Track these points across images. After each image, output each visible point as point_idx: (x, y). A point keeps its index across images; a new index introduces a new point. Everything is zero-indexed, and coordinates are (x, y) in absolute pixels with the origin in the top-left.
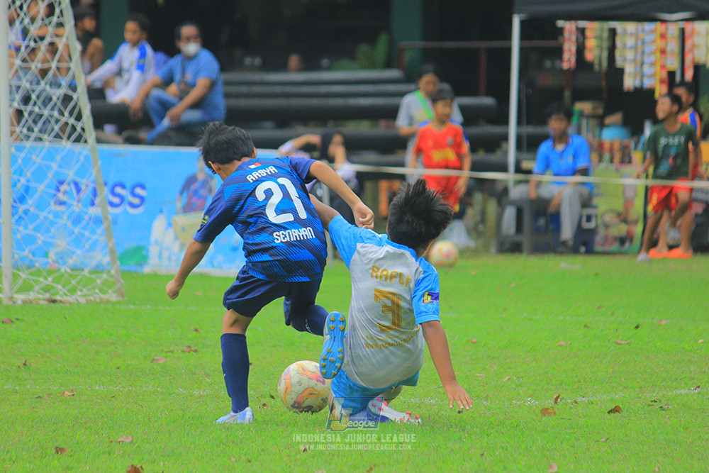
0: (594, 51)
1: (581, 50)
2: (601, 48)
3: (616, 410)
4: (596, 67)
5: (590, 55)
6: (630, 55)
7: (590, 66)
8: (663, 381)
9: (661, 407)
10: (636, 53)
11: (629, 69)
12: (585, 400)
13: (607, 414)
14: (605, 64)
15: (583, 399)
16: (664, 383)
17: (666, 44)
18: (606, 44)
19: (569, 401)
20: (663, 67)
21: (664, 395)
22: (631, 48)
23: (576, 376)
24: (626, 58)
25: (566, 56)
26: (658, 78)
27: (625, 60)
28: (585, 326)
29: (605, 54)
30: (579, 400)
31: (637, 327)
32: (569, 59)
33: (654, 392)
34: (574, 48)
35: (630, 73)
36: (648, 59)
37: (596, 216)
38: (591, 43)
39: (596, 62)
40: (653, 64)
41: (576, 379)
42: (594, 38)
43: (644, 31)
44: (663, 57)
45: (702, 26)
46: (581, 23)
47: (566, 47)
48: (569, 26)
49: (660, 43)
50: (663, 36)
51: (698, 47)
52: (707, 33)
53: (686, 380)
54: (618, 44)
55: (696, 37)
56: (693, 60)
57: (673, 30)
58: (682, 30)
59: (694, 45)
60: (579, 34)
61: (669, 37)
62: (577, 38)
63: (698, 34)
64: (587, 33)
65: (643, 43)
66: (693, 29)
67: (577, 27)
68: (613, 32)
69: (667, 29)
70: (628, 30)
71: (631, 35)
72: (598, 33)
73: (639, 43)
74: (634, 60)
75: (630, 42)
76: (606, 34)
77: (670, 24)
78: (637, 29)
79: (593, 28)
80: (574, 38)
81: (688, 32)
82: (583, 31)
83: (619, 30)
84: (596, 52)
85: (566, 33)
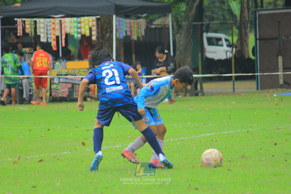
0: (29, 29)
1: (24, 29)
2: (31, 28)
3: (41, 161)
4: (30, 35)
5: (27, 31)
6: (42, 30)
7: (28, 34)
8: (58, 149)
9: (58, 159)
10: (44, 30)
11: (42, 36)
12: (30, 158)
13: (38, 162)
14: (33, 34)
15: (29, 157)
16: (59, 150)
17: (55, 26)
18: (33, 27)
19: (24, 158)
20: (54, 34)
21: (58, 155)
22: (42, 28)
23: (27, 149)
24: (41, 32)
25: (19, 31)
26: (52, 39)
28: (29, 130)
29: (33, 30)
30: (28, 158)
31: (48, 130)
32: (20, 32)
33: (55, 153)
34: (21, 29)
35: (42, 37)
36: (49, 32)
37: (32, 90)
38: (27, 26)
39: (30, 33)
40: (50, 34)
41: (26, 150)
42: (29, 24)
43: (46, 22)
44: (54, 31)
45: (67, 20)
46: (23, 19)
47: (18, 28)
48: (19, 20)
49: (53, 26)
50: (54, 23)
51: (67, 27)
52: (70, 22)
53: (67, 149)
54: (38, 26)
55: (65, 23)
56: (65, 31)
57: (57, 21)
58: (61, 21)
59: (65, 26)
60: (23, 23)
61: (56, 24)
62: (22, 25)
63: (66, 22)
64: (26, 22)
65: (47, 26)
66: (64, 21)
67: (22, 21)
68: (35, 22)
69: (55, 21)
70: (41, 22)
71: (42, 23)
72: (30, 22)
73: (45, 26)
74: (44, 32)
75: (42, 26)
76: (33, 23)
77: (56, 19)
78: (44, 21)
79: (28, 21)
80: (21, 25)
81: (62, 22)
82: (24, 22)
83: (37, 22)
84: (30, 30)
85: (18, 23)
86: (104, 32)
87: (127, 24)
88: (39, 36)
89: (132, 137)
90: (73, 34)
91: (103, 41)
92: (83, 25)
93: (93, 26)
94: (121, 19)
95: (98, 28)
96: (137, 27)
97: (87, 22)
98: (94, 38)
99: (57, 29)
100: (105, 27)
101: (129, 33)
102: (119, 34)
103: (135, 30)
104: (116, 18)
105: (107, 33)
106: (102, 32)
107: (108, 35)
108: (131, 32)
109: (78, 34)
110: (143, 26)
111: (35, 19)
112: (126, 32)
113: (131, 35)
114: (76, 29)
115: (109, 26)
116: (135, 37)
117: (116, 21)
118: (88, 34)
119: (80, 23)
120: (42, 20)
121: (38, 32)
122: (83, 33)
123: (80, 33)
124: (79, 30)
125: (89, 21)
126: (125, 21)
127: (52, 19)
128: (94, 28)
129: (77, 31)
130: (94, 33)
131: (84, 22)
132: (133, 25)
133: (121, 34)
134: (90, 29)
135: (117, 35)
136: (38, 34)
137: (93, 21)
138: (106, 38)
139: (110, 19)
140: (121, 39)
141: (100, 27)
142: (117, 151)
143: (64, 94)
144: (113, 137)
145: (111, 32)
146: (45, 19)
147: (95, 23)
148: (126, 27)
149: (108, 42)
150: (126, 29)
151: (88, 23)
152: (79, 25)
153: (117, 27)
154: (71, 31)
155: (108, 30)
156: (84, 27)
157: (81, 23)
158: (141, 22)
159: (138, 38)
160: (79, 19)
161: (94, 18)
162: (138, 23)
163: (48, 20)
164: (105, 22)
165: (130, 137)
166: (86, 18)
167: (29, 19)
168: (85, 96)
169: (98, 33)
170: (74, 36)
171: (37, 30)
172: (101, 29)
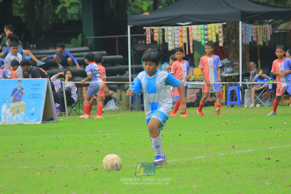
1: (152, 37)
2: (159, 36)
4: (158, 43)
5: (156, 39)
6: (170, 38)
7: (156, 42)
10: (172, 37)
11: (170, 43)
14: (161, 41)
16: (192, 155)
17: (182, 34)
18: (161, 35)
20: (182, 42)
21: (193, 159)
22: (170, 35)
24: (169, 39)
25: (147, 39)
27: (168, 40)
29: (161, 38)
31: (180, 135)
32: (149, 40)
33: (189, 158)
34: (150, 37)
35: (170, 45)
36: (176, 39)
39: (158, 41)
40: (178, 41)
42: (157, 33)
43: (174, 30)
44: (182, 38)
45: (194, 27)
46: (152, 28)
47: (147, 36)
48: (148, 29)
49: (180, 33)
50: (181, 31)
51: (194, 34)
52: (197, 30)
53: (200, 153)
54: (166, 34)
55: (192, 31)
56: (192, 39)
57: (184, 28)
58: (188, 29)
59: (192, 34)
60: (151, 31)
61: (183, 31)
62: (151, 33)
63: (193, 29)
64: (154, 31)
65: (174, 34)
66: (191, 28)
67: (151, 29)
68: (163, 30)
69: (182, 28)
70: (169, 29)
71: (170, 31)
72: (158, 31)
73: (173, 34)
74: (172, 40)
75: (170, 33)
76: (161, 31)
77: (183, 27)
78: (172, 29)
79: (157, 29)
80: (149, 33)
81: (190, 29)
82: (153, 30)
83: (165, 30)
84: (158, 38)
85: (147, 31)
86: (230, 39)
87: (253, 29)
88: (167, 44)
89: (263, 141)
90: (200, 41)
91: (229, 48)
92: (209, 31)
93: (220, 32)
94: (247, 25)
95: (224, 34)
96: (263, 33)
97: (213, 29)
98: (221, 44)
99: (185, 37)
100: (231, 34)
101: (255, 39)
102: (245, 40)
103: (261, 35)
104: (242, 24)
105: (233, 39)
106: (228, 38)
107: (234, 41)
108: (257, 37)
109: (205, 40)
110: (268, 31)
111: (163, 27)
112: (252, 37)
113: (257, 41)
114: (203, 36)
115: (235, 32)
116: (261, 43)
117: (242, 27)
118: (214, 41)
119: (206, 29)
120: (170, 28)
121: (166, 39)
122: (210, 39)
123: (207, 40)
124: (206, 37)
125: (215, 28)
126: (251, 26)
127: (179, 26)
128: (221, 35)
129: (205, 38)
130: (221, 39)
131: (211, 29)
132: (259, 31)
133: (247, 40)
134: (217, 36)
135: (243, 41)
136: (166, 41)
137: (220, 27)
138: (232, 44)
139: (235, 25)
140: (247, 45)
141: (226, 33)
142: (249, 155)
143: (192, 99)
144: (244, 141)
145: (238, 38)
146: (173, 27)
147: (221, 29)
148: (252, 33)
149: (234, 48)
150: (252, 35)
151: (215, 30)
152: (206, 32)
153: (243, 33)
154: (198, 38)
155: (234, 36)
156: (211, 34)
157: (208, 30)
158: (267, 27)
159: (264, 43)
160: (206, 26)
161: (220, 25)
162: (264, 29)
163: (176, 28)
164: (231, 28)
165: (261, 142)
166: (213, 25)
167: (158, 28)
168: (213, 100)
169: (224, 39)
170: (201, 42)
171: (165, 37)
172: (227, 35)
